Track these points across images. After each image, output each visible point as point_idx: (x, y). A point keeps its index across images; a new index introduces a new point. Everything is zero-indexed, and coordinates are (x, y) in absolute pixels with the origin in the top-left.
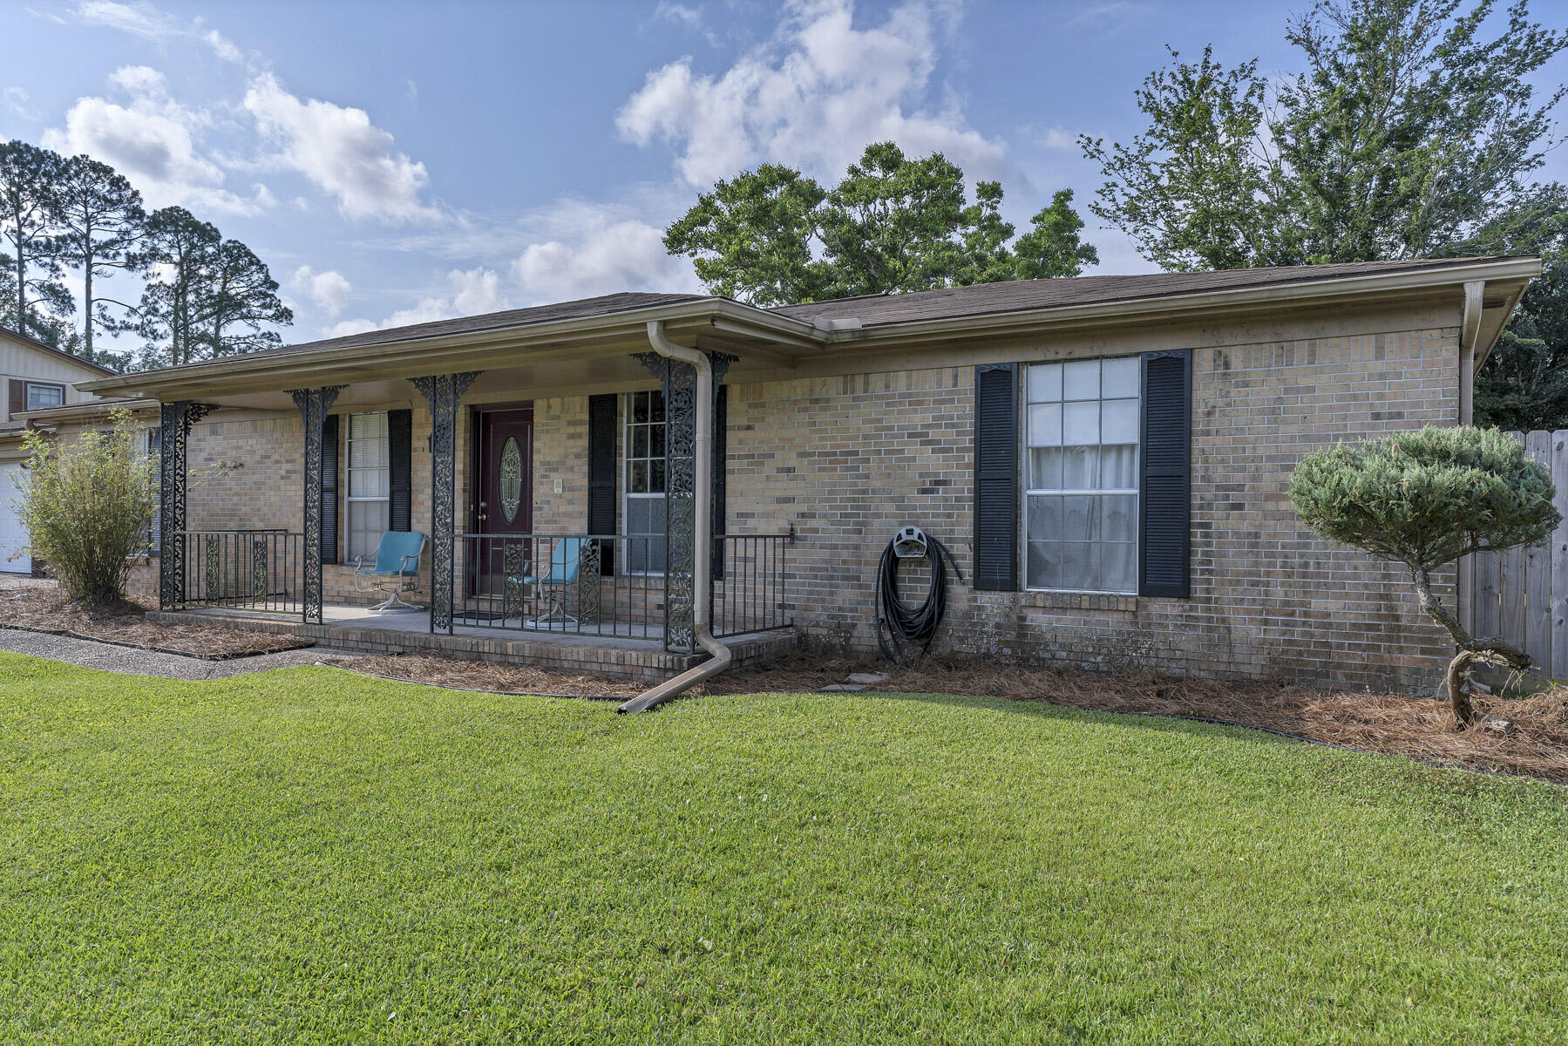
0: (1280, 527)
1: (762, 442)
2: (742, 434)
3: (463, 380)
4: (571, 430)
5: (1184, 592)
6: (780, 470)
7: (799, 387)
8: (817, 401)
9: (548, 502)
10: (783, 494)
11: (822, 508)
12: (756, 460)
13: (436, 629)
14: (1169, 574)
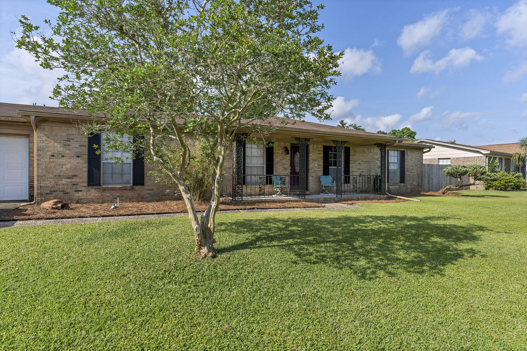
0: (411, 174)
1: (355, 158)
2: (352, 157)
3: (345, 142)
4: (319, 152)
5: (404, 183)
6: (358, 163)
7: (361, 149)
8: (364, 152)
9: (313, 168)
10: (358, 168)
11: (365, 170)
12: (355, 161)
13: (338, 196)
14: (402, 179)
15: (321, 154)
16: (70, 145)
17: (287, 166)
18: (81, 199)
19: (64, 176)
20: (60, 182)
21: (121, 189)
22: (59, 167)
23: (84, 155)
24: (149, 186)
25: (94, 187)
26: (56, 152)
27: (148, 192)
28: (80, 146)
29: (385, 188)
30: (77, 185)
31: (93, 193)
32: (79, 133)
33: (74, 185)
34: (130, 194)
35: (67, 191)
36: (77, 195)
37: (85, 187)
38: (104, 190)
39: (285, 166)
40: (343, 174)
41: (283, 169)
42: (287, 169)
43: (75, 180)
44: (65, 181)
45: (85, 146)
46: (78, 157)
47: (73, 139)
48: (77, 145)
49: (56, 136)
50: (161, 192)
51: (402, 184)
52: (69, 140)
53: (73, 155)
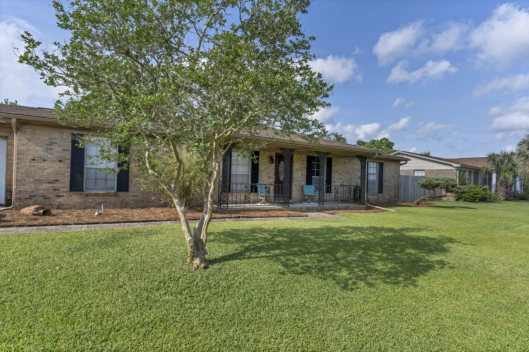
1: (337, 169)
2: (334, 167)
4: (303, 162)
5: (382, 193)
6: (340, 174)
7: (343, 160)
8: (345, 163)
9: (297, 177)
10: (340, 178)
11: (345, 181)
13: (320, 205)
14: (380, 191)
15: (304, 164)
16: (52, 149)
17: (272, 174)
18: (63, 205)
19: (45, 180)
20: (40, 187)
21: (104, 195)
22: (39, 171)
23: (67, 159)
24: (133, 192)
25: (76, 193)
26: (37, 156)
27: (133, 198)
28: (63, 150)
29: (365, 198)
30: (59, 190)
31: (76, 198)
32: (62, 137)
33: (55, 190)
34: (114, 200)
35: (48, 196)
36: (58, 200)
37: (67, 192)
38: (87, 195)
39: (269, 175)
40: (325, 184)
41: (268, 177)
42: (271, 178)
43: (56, 185)
44: (45, 186)
45: (68, 150)
46: (60, 161)
47: (56, 143)
48: (60, 150)
49: (38, 139)
50: (145, 198)
51: (380, 195)
52: (51, 144)
53: (55, 159)
